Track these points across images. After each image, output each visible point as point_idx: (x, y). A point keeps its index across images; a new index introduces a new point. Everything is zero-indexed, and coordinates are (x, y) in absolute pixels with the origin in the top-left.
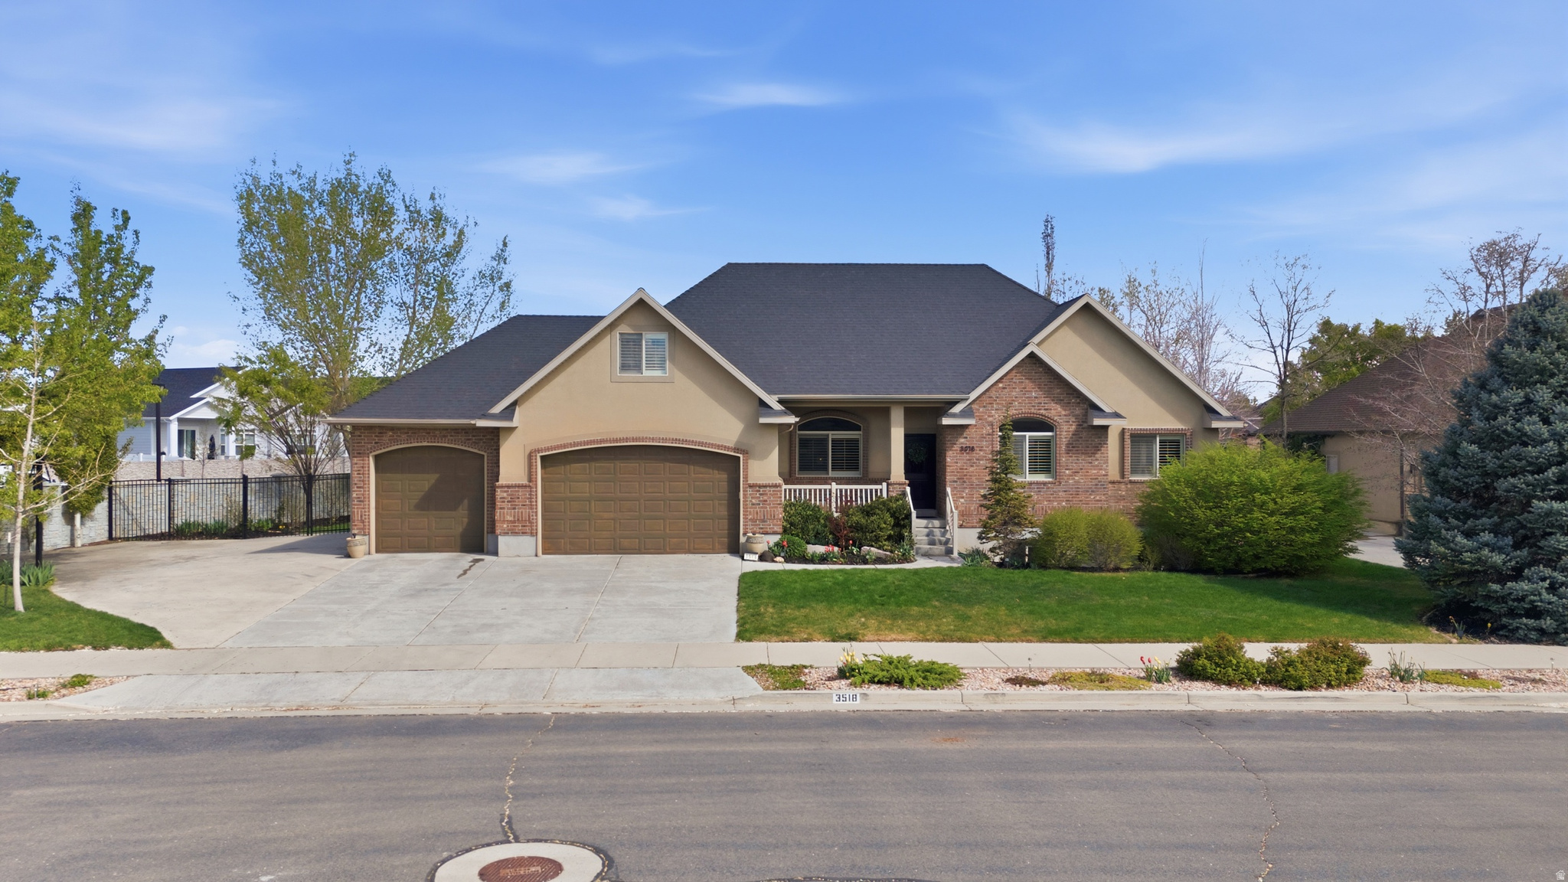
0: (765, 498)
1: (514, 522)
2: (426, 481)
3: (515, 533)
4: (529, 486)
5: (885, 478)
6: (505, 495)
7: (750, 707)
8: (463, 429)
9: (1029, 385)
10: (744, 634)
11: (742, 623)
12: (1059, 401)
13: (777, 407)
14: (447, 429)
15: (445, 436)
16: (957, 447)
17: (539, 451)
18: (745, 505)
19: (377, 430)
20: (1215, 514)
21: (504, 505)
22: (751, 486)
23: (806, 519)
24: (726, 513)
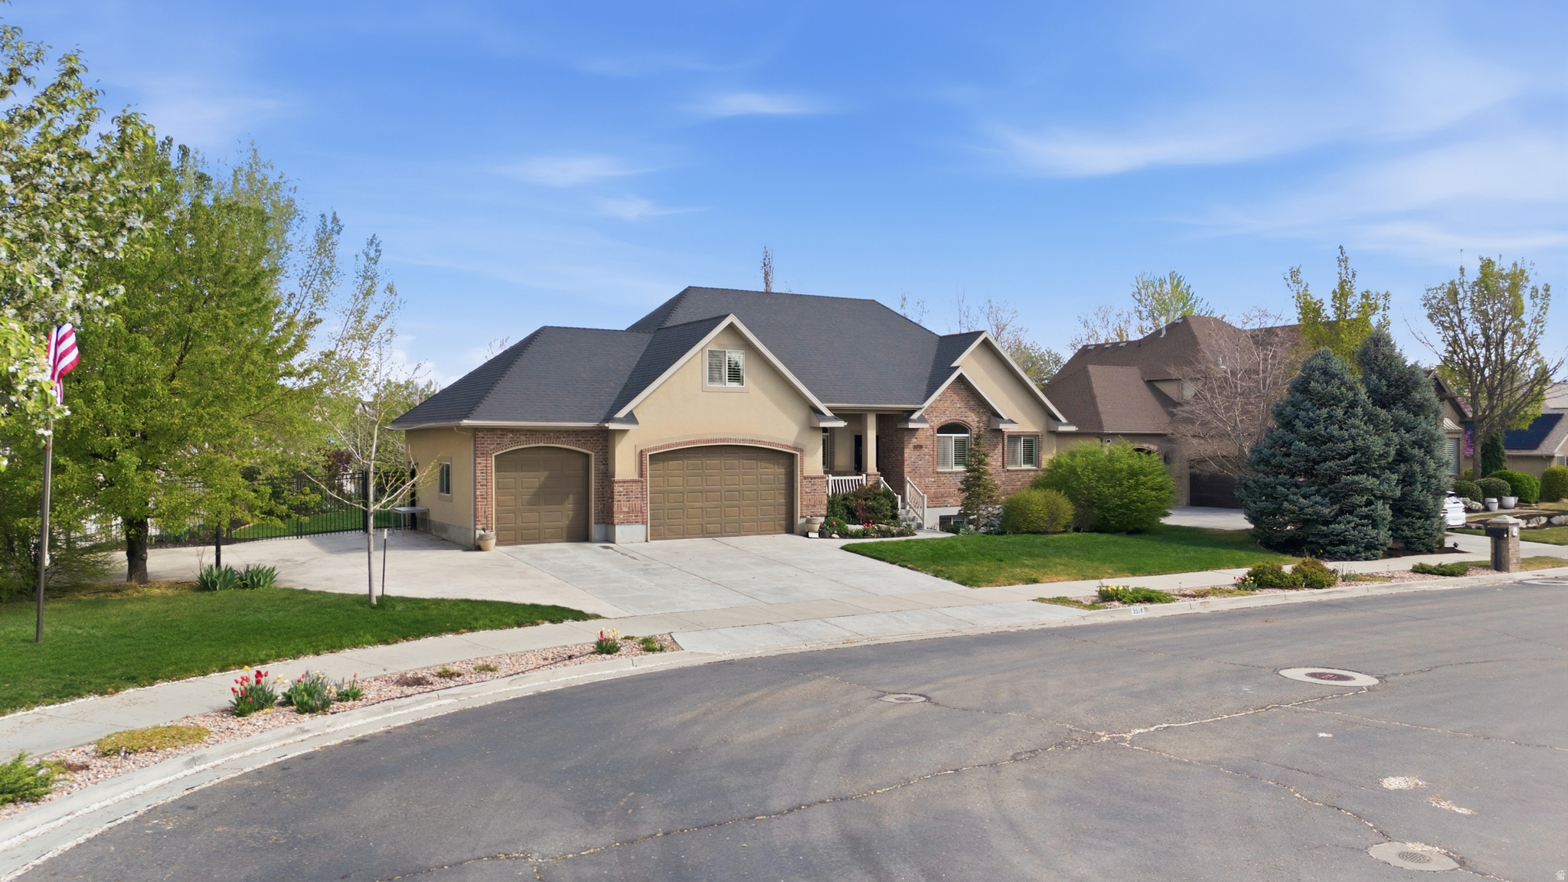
0: (815, 487)
1: (628, 513)
2: (535, 479)
3: (629, 523)
4: (642, 482)
6: (621, 489)
8: (574, 431)
9: (956, 398)
12: (972, 410)
13: (829, 413)
14: (559, 431)
15: (558, 438)
16: (911, 446)
17: (648, 450)
18: (801, 493)
19: (499, 432)
21: (621, 498)
22: (805, 478)
24: (783, 501)
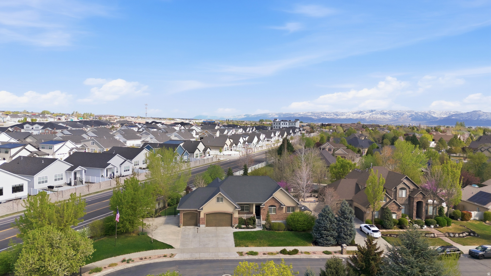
1: (202, 223)
4: (204, 218)
5: (252, 213)
7: (238, 258)
8: (195, 211)
9: (272, 201)
10: (236, 246)
11: (235, 243)
12: (277, 203)
15: (192, 211)
16: (262, 209)
17: (205, 213)
19: (183, 210)
20: (294, 224)
21: (201, 220)
22: (234, 218)
23: (241, 221)
24: (231, 221)
